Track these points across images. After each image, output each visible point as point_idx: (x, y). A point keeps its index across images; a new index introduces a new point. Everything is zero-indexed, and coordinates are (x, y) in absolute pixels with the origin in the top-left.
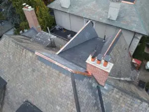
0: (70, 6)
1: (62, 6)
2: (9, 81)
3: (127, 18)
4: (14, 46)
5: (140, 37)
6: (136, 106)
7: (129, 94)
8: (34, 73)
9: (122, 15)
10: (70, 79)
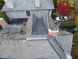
0: (14, 7)
1: (9, 8)
2: (17, 57)
3: (44, 5)
4: (12, 41)
5: (51, 11)
6: (68, 37)
7: (64, 35)
8: (30, 47)
9: (41, 4)
10: (47, 41)
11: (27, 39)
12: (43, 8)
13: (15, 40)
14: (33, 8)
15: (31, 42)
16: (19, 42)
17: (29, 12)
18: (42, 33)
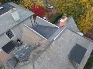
11: (55, 39)
12: (24, 18)
13: (47, 49)
14: (14, 24)
15: (58, 40)
16: (50, 49)
17: (10, 31)
18: (54, 31)
